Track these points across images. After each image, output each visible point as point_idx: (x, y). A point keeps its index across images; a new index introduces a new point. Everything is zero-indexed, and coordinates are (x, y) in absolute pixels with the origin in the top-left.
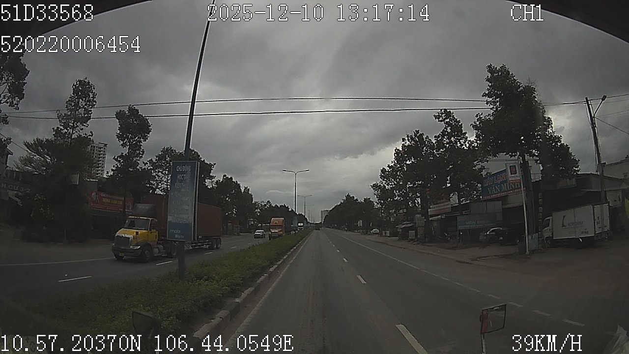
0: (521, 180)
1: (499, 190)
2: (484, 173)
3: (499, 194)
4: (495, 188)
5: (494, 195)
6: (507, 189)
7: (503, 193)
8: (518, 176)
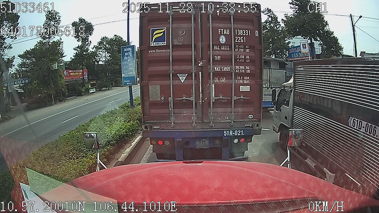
0: (309, 52)
1: (298, 56)
2: (290, 45)
3: (298, 58)
4: (296, 55)
5: (295, 59)
6: (302, 56)
7: (300, 58)
8: (307, 50)
